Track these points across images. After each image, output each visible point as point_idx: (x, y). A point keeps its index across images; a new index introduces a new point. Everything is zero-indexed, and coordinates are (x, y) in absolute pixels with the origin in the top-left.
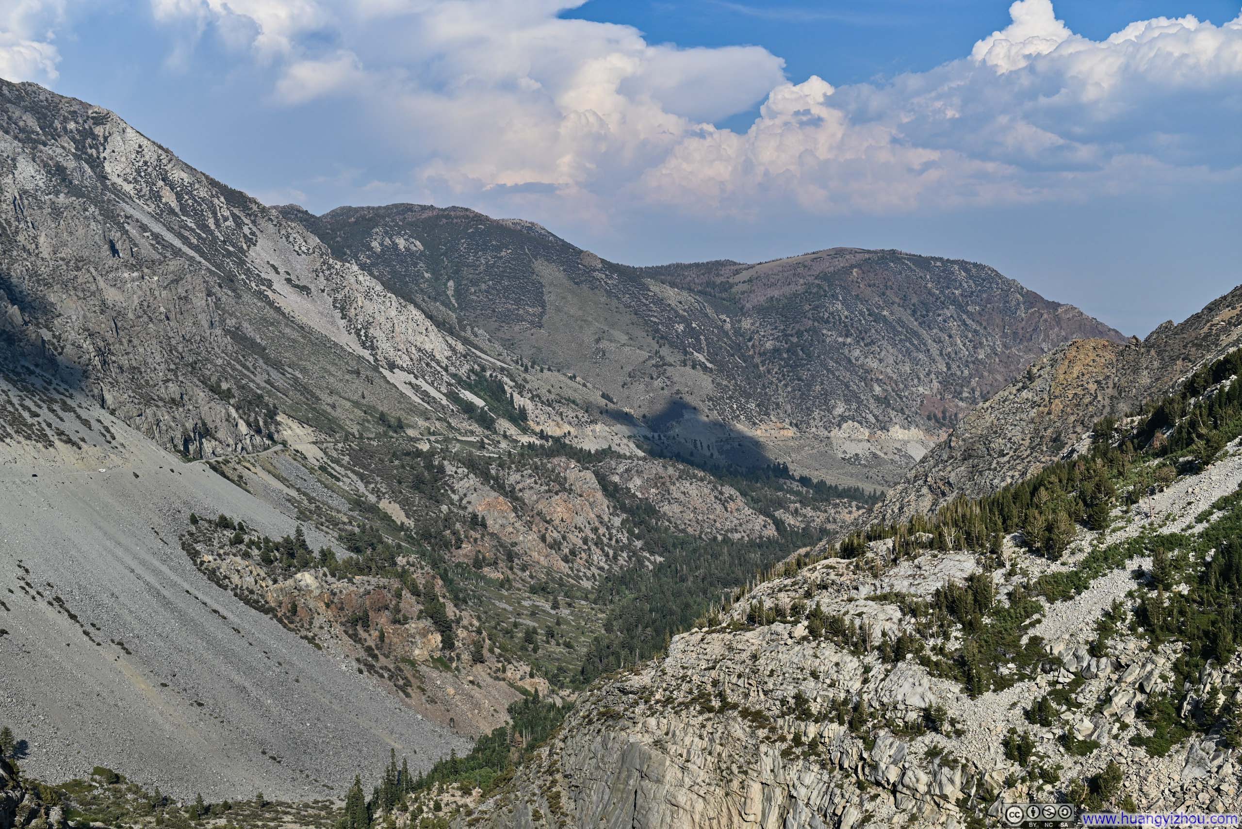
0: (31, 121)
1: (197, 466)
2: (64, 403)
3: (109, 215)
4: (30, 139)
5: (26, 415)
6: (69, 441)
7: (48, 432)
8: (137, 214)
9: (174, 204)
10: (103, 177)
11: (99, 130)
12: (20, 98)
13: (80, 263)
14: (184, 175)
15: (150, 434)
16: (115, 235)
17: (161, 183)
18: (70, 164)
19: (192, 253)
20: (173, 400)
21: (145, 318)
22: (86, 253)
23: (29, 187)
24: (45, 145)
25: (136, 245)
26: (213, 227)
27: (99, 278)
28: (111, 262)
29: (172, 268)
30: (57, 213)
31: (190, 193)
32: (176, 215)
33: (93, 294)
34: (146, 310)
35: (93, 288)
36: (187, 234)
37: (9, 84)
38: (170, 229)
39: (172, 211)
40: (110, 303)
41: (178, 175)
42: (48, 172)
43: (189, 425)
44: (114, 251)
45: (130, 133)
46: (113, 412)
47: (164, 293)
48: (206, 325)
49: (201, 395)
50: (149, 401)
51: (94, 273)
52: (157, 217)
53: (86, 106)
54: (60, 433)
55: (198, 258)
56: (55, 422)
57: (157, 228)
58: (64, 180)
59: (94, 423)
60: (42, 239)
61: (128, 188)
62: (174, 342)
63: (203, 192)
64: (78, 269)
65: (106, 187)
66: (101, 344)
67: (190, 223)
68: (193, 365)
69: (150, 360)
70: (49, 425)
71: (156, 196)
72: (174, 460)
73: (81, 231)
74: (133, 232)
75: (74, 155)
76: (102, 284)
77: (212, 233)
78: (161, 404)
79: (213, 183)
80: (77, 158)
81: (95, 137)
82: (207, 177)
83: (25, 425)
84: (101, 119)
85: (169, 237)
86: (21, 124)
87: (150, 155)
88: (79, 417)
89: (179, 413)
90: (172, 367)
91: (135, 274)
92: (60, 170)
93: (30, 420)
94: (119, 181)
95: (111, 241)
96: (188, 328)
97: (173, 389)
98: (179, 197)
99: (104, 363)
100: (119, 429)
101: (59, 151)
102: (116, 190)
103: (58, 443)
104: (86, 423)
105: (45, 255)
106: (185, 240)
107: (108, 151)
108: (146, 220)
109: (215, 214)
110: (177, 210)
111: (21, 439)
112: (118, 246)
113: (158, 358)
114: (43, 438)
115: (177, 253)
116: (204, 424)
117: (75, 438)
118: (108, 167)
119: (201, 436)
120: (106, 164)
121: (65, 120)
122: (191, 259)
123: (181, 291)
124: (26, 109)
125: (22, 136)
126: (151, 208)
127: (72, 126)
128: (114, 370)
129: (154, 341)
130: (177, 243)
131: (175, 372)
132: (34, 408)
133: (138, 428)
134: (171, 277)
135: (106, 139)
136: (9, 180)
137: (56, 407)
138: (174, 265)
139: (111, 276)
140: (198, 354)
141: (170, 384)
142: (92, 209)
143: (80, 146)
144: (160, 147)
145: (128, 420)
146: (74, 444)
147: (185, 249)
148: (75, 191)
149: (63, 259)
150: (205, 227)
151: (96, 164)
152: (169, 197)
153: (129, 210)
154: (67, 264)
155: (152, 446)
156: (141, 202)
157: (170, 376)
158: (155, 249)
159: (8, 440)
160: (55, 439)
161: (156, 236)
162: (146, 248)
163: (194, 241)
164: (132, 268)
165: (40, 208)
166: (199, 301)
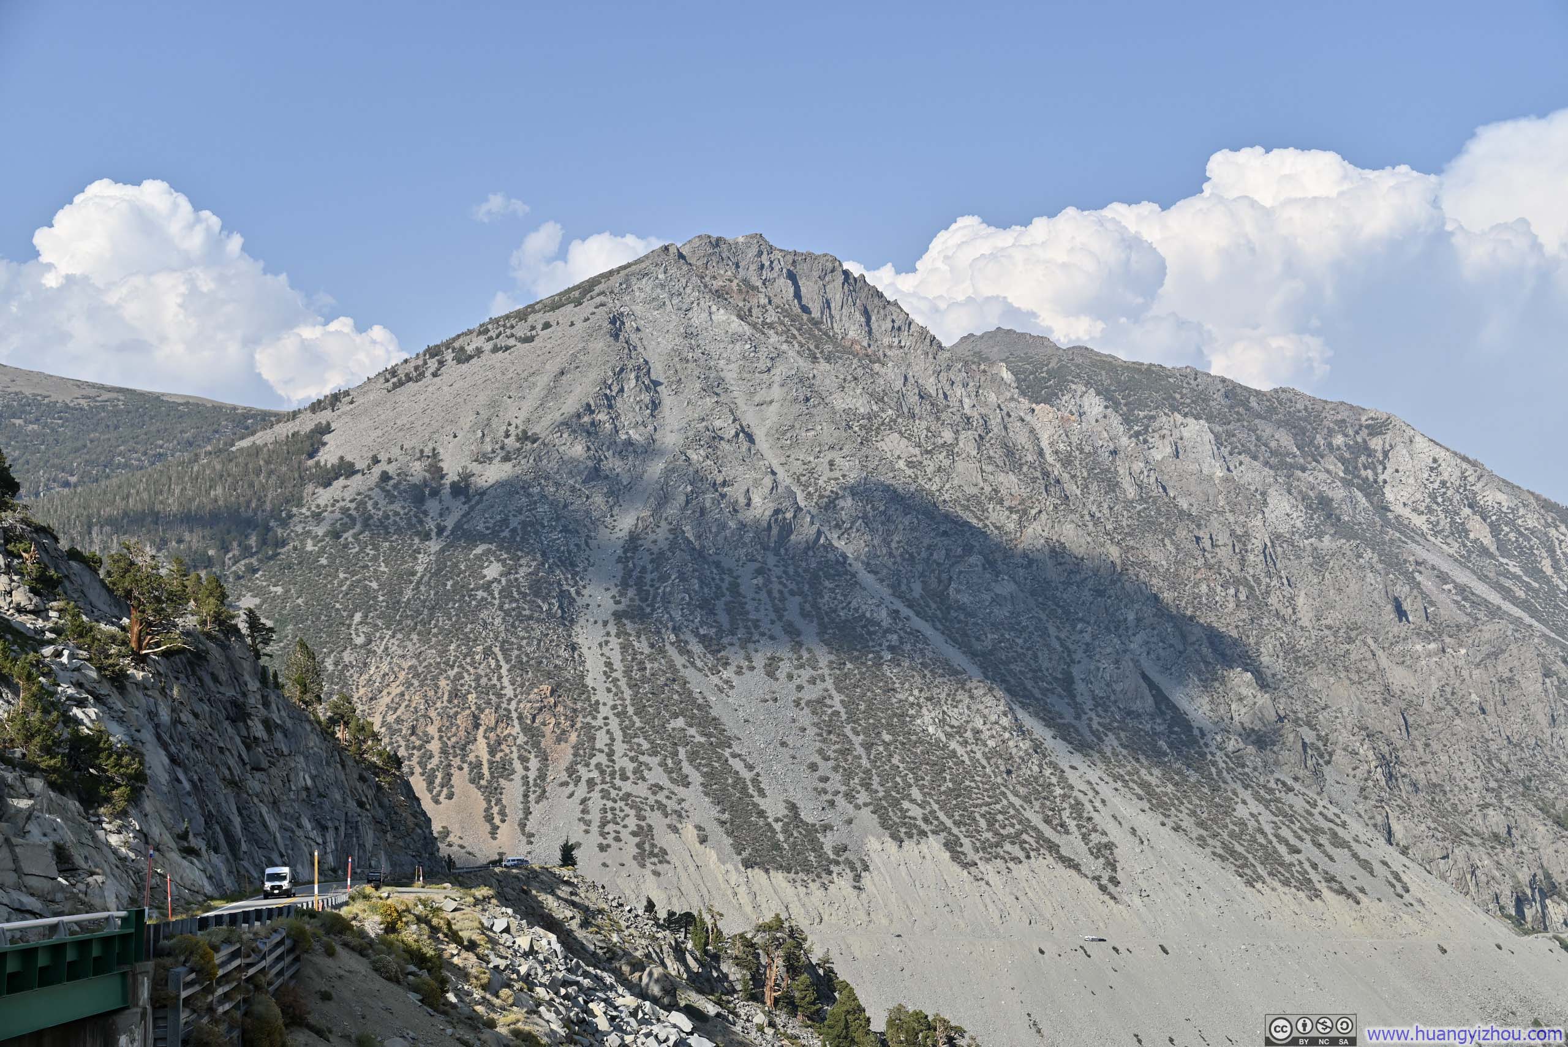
0: (1285, 440)
1: (1540, 942)
2: (1335, 835)
3: (1393, 562)
4: (1283, 465)
5: (1282, 850)
6: (1342, 891)
7: (1313, 875)
8: (1432, 559)
9: (1488, 541)
10: (1383, 508)
11: (1376, 443)
12: (1272, 410)
13: (1352, 631)
14: (1501, 497)
15: (1461, 886)
16: (1402, 590)
17: (1467, 511)
18: (1338, 493)
19: (1517, 612)
20: (1496, 836)
21: (1449, 711)
22: (1361, 618)
23: (1284, 529)
24: (1304, 470)
25: (1432, 603)
26: (1549, 571)
27: (1380, 653)
28: (1398, 629)
29: (1487, 636)
30: (1320, 562)
31: (1511, 523)
32: (1491, 556)
33: (1372, 676)
34: (1449, 697)
35: (1372, 667)
36: (1508, 583)
37: (1258, 393)
38: (1483, 578)
39: (1484, 551)
40: (1396, 688)
41: (1491, 497)
42: (1309, 507)
43: (1524, 876)
44: (1401, 613)
45: (1420, 443)
46: (1404, 851)
47: (1476, 673)
48: (1544, 721)
49: (1541, 830)
50: (1458, 836)
51: (1373, 646)
52: (1462, 561)
53: (1357, 411)
54: (1330, 879)
55: (1528, 620)
56: (1323, 862)
57: (1463, 577)
58: (1329, 516)
59: (1377, 867)
60: (1301, 601)
61: (1419, 521)
62: (1493, 747)
63: (1531, 521)
64: (1350, 640)
65: (1386, 523)
66: (1385, 749)
67: (1514, 567)
68: (1525, 783)
69: (1458, 774)
70: (1315, 866)
71: (1460, 531)
72: (1502, 930)
73: (1354, 587)
74: (1427, 582)
75: (1343, 480)
76: (1384, 662)
77: (1548, 581)
78: (1476, 841)
79: (1547, 506)
80: (1347, 484)
81: (1370, 453)
82: (1537, 498)
83: (1282, 864)
84: (1378, 428)
85: (1481, 589)
86: (1273, 444)
87: (1450, 471)
88: (1355, 856)
89: (1506, 856)
90: (1493, 784)
91: (1433, 646)
92: (1325, 503)
93: (1288, 858)
94: (1406, 512)
95: (1396, 599)
96: (1515, 726)
97: (1496, 820)
98: (1495, 529)
99: (1390, 776)
100: (1413, 876)
101: (1323, 476)
102: (1402, 526)
103: (1326, 893)
104: (1366, 865)
105: (1305, 622)
106: (1507, 594)
107: (1390, 470)
108: (1445, 566)
109: (1551, 551)
110: (1493, 549)
111: (1276, 884)
112: (1406, 606)
113: (1470, 771)
114: (1306, 883)
115: (1495, 612)
116: (1548, 876)
117: (1350, 887)
118: (1389, 494)
119: (1544, 895)
120: (1387, 490)
121: (1331, 433)
122: (1518, 621)
123: (1503, 670)
124: (1279, 424)
125: (1273, 461)
126: (1454, 548)
127: (1339, 440)
128: (1405, 787)
129: (1463, 745)
130: (1495, 598)
131: (1497, 792)
132: (1293, 841)
133: (1443, 877)
134: (1486, 648)
135: (1386, 454)
136: (1257, 522)
137: (1323, 840)
138: (1490, 630)
139: (1397, 649)
140: (1533, 766)
141: (1490, 812)
142: (1368, 554)
143: (1351, 467)
144: (1465, 459)
145: (1426, 864)
146: (1349, 895)
147: (1507, 606)
148: (1345, 531)
149: (1329, 628)
150: (1536, 572)
151: (1373, 490)
152: (1479, 531)
153: (1422, 553)
154: (1335, 634)
155: (1466, 906)
156: (1438, 541)
157: (1490, 798)
158: (1461, 607)
159: (1259, 885)
160: (1322, 886)
161: (1462, 589)
162: (1448, 609)
163: (1521, 594)
164: (1428, 637)
165: (1298, 557)
166: (1532, 684)
